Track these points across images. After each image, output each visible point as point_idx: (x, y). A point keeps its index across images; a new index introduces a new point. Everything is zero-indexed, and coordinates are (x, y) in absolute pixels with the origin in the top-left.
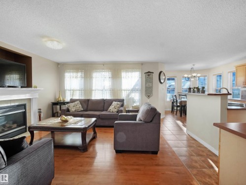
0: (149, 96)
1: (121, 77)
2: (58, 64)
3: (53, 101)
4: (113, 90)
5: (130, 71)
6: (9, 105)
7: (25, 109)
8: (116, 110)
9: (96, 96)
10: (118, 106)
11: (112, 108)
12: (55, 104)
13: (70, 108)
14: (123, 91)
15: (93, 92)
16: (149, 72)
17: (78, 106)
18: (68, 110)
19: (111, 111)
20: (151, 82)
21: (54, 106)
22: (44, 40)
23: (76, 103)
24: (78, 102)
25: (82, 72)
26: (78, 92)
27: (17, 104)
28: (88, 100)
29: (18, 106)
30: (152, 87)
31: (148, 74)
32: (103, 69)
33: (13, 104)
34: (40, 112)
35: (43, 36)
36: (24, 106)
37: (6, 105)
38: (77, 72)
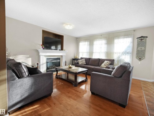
0: (140, 59)
1: (114, 43)
2: (77, 38)
3: (73, 58)
4: (106, 53)
5: (122, 38)
6: (54, 57)
7: (60, 60)
8: (105, 66)
9: (95, 56)
10: (108, 64)
11: (103, 65)
12: (74, 59)
13: (79, 62)
14: (115, 54)
15: (94, 54)
16: (142, 37)
17: (83, 62)
18: (78, 63)
19: (102, 67)
20: (143, 46)
21: (73, 61)
22: (64, 25)
23: (83, 59)
24: (84, 59)
25: (88, 41)
26: (86, 53)
27: (56, 57)
28: (90, 59)
29: (57, 58)
30: (145, 50)
31: (141, 39)
32: (101, 38)
33: (55, 57)
34: (66, 63)
35: (63, 23)
36: (59, 59)
37: (52, 58)
38: (85, 41)
